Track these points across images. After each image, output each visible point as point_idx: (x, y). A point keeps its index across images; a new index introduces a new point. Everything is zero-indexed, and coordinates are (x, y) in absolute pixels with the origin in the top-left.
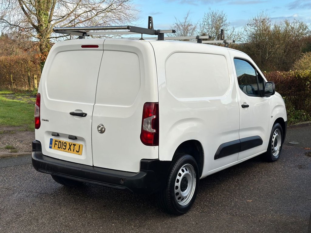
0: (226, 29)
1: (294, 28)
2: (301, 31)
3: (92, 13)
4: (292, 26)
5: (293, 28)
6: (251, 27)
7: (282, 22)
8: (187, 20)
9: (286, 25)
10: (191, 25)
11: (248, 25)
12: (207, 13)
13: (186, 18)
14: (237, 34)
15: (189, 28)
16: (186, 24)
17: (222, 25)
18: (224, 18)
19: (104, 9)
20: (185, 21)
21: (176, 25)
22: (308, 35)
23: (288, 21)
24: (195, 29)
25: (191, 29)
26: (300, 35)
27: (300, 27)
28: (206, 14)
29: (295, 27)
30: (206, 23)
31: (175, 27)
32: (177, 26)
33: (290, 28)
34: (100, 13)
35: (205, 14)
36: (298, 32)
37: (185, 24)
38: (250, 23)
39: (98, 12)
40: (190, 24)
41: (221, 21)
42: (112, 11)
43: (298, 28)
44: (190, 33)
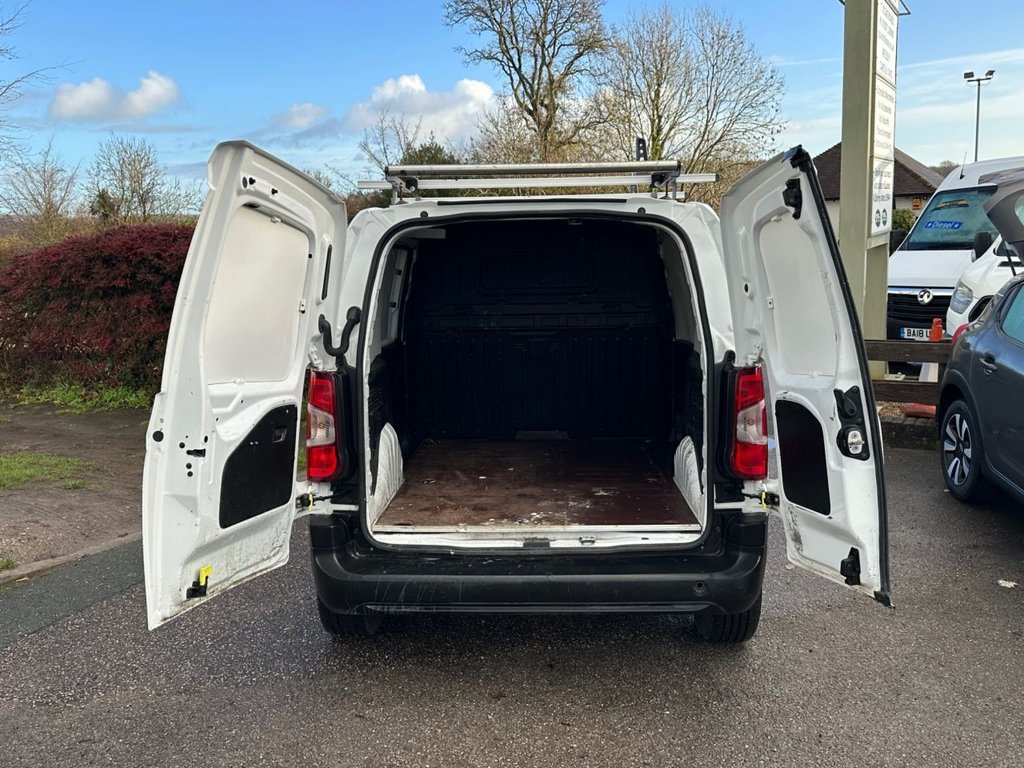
12: (105, 144)
13: (47, 153)
24: (74, 181)
40: (59, 168)
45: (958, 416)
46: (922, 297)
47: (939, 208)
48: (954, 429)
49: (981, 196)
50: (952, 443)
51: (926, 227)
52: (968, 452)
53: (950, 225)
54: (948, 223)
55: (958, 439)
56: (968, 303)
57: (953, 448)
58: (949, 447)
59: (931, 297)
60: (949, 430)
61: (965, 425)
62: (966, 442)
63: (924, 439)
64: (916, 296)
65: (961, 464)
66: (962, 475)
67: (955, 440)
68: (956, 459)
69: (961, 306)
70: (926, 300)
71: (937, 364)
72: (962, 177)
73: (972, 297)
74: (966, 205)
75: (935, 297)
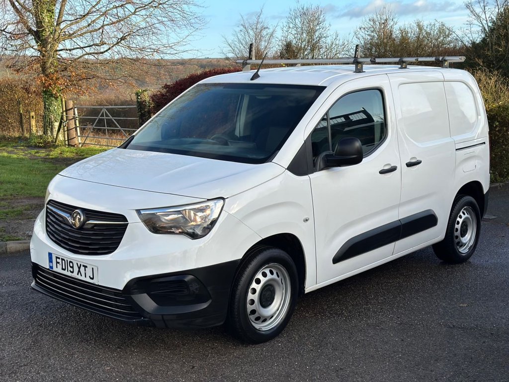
0: (325, 35)
1: (430, 34)
2: (442, 38)
3: (126, 9)
4: (428, 30)
5: (428, 34)
6: (366, 33)
7: (412, 24)
8: (260, 20)
9: (418, 30)
10: (267, 28)
11: (360, 29)
12: (293, 9)
13: (259, 16)
14: (341, 43)
15: (264, 33)
16: (259, 26)
17: (318, 27)
18: (322, 16)
19: (146, 4)
20: (258, 22)
21: (242, 27)
22: (452, 45)
23: (422, 23)
24: (274, 35)
25: (267, 34)
26: (440, 45)
27: (440, 32)
28: (293, 11)
29: (432, 32)
30: (291, 26)
31: (241, 30)
32: (244, 29)
33: (424, 34)
34: (141, 9)
35: (291, 10)
36: (437, 40)
37: (256, 26)
38: (363, 26)
39: (137, 8)
40: (265, 26)
41: (316, 23)
42: (161, 6)
43: (437, 33)
44: (265, 41)
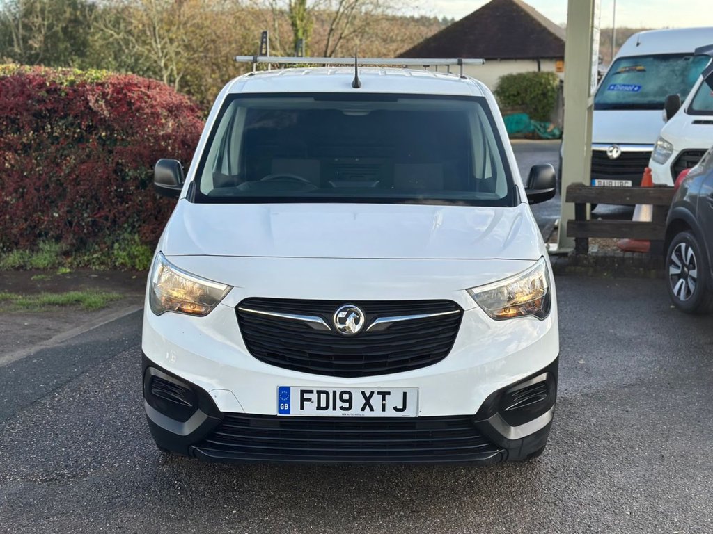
45: (683, 245)
46: (611, 152)
47: (619, 73)
48: (679, 256)
49: (656, 63)
50: (677, 267)
51: (609, 89)
52: (694, 273)
53: (631, 88)
54: (628, 86)
55: (684, 265)
56: (668, 156)
57: (678, 271)
58: (673, 271)
59: (619, 153)
60: (674, 257)
61: (690, 251)
62: (692, 265)
63: (641, 269)
64: (605, 152)
65: (687, 283)
66: (688, 292)
67: (680, 265)
68: (682, 280)
69: (661, 158)
70: (615, 154)
71: (652, 206)
72: (638, 44)
73: (671, 150)
74: (643, 71)
75: (623, 153)
